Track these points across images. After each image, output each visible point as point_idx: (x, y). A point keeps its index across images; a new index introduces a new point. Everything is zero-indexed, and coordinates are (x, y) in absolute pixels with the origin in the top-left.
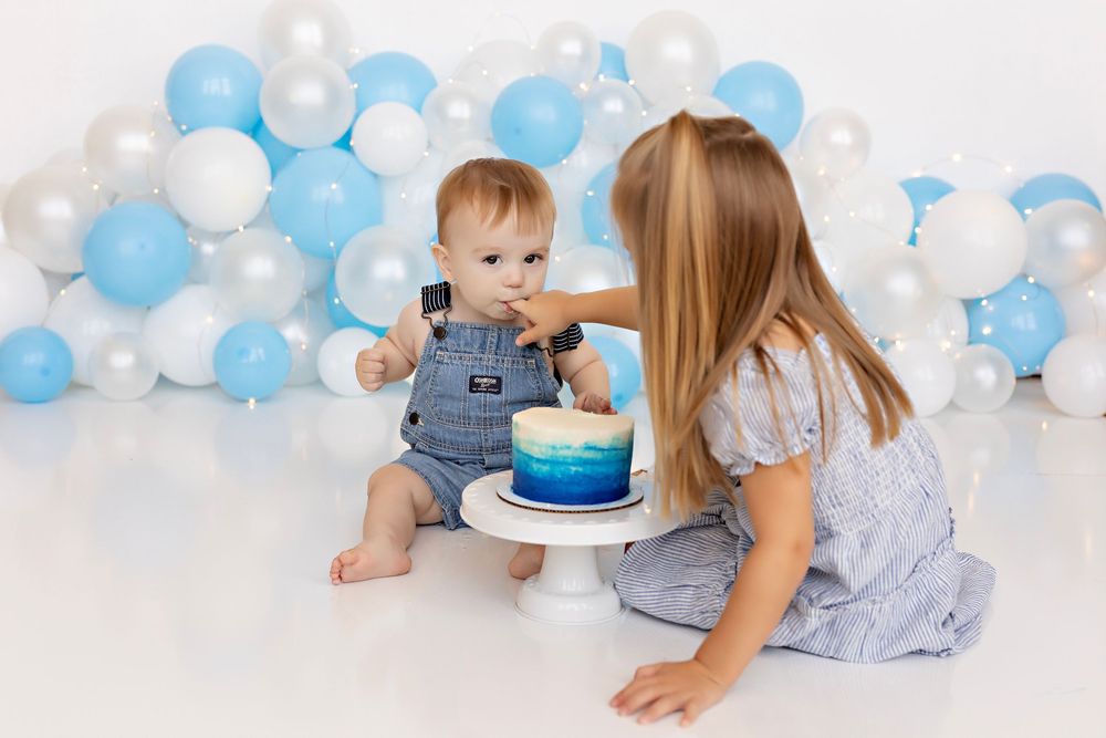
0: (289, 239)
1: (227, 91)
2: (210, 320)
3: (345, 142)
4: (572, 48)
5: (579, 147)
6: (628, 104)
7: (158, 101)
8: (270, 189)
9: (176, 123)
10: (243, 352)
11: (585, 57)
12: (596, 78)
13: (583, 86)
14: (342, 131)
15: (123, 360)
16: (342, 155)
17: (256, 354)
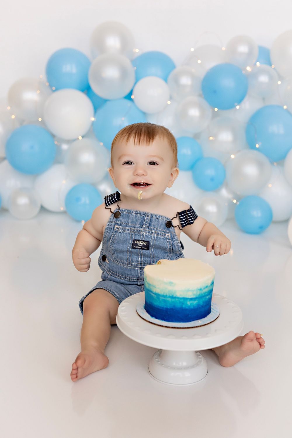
0: (102, 144)
1: (74, 70)
2: (64, 182)
3: (129, 97)
4: (243, 49)
5: (246, 100)
6: (271, 78)
7: (42, 76)
8: (93, 119)
9: (51, 86)
10: (78, 199)
11: (250, 54)
12: (256, 64)
13: (248, 69)
14: (127, 91)
15: (23, 201)
16: (128, 103)
17: (85, 200)
